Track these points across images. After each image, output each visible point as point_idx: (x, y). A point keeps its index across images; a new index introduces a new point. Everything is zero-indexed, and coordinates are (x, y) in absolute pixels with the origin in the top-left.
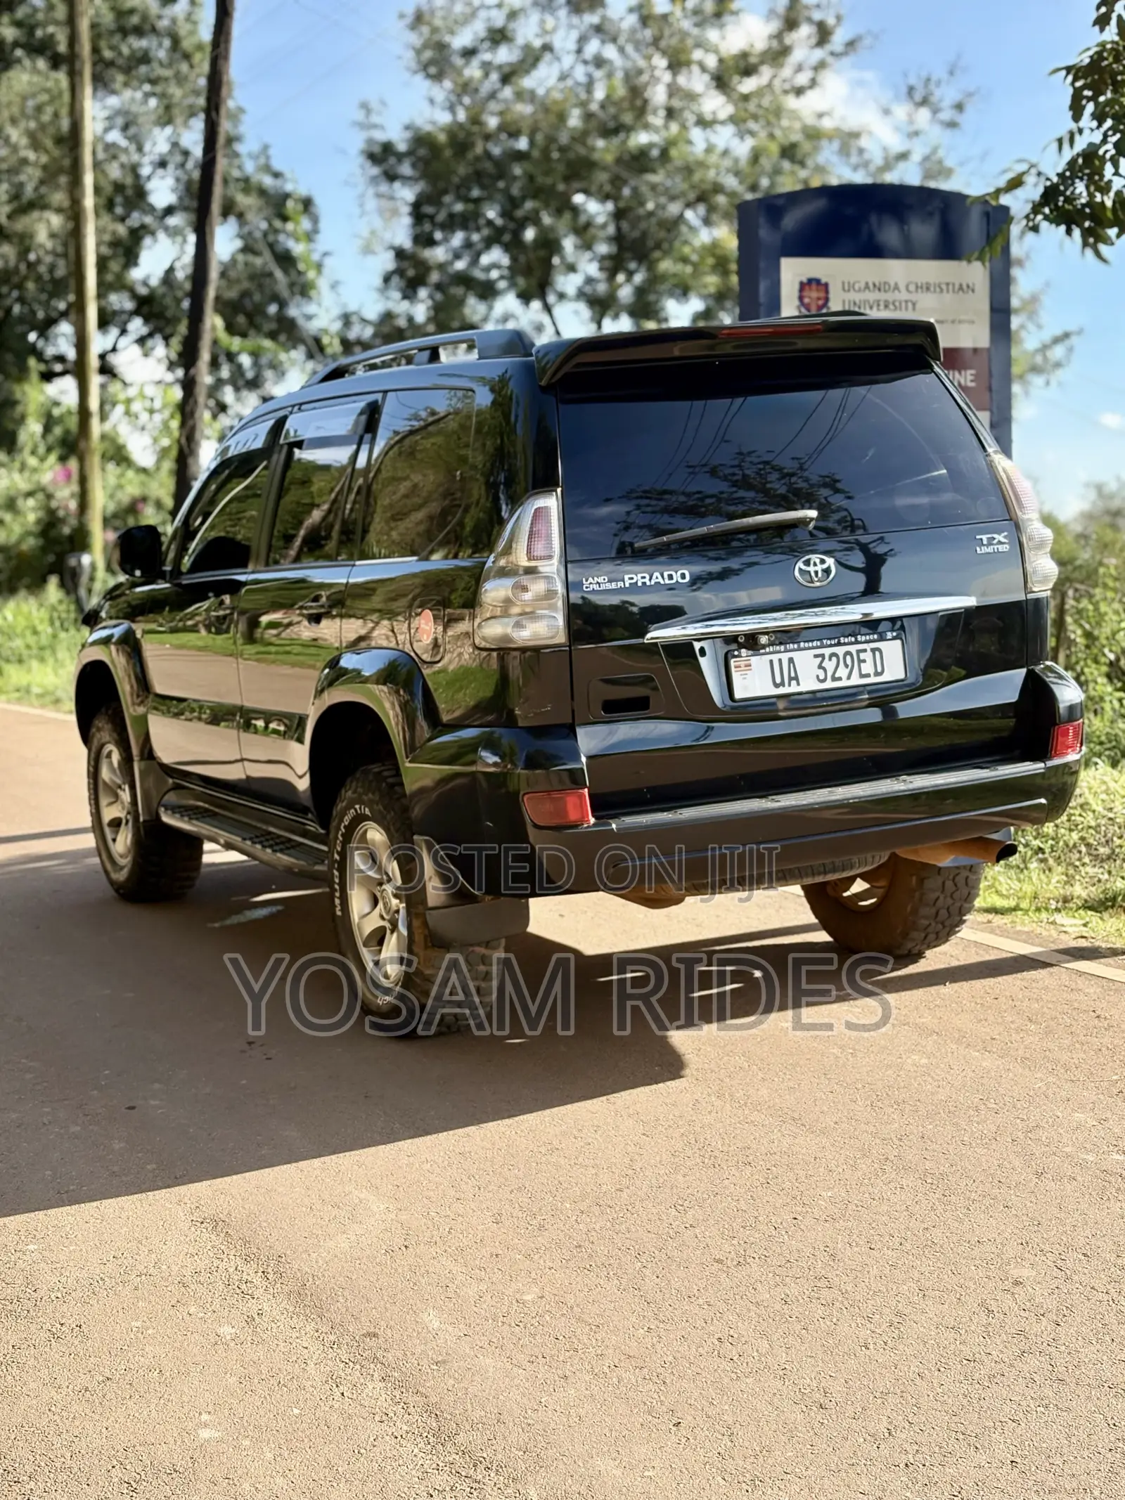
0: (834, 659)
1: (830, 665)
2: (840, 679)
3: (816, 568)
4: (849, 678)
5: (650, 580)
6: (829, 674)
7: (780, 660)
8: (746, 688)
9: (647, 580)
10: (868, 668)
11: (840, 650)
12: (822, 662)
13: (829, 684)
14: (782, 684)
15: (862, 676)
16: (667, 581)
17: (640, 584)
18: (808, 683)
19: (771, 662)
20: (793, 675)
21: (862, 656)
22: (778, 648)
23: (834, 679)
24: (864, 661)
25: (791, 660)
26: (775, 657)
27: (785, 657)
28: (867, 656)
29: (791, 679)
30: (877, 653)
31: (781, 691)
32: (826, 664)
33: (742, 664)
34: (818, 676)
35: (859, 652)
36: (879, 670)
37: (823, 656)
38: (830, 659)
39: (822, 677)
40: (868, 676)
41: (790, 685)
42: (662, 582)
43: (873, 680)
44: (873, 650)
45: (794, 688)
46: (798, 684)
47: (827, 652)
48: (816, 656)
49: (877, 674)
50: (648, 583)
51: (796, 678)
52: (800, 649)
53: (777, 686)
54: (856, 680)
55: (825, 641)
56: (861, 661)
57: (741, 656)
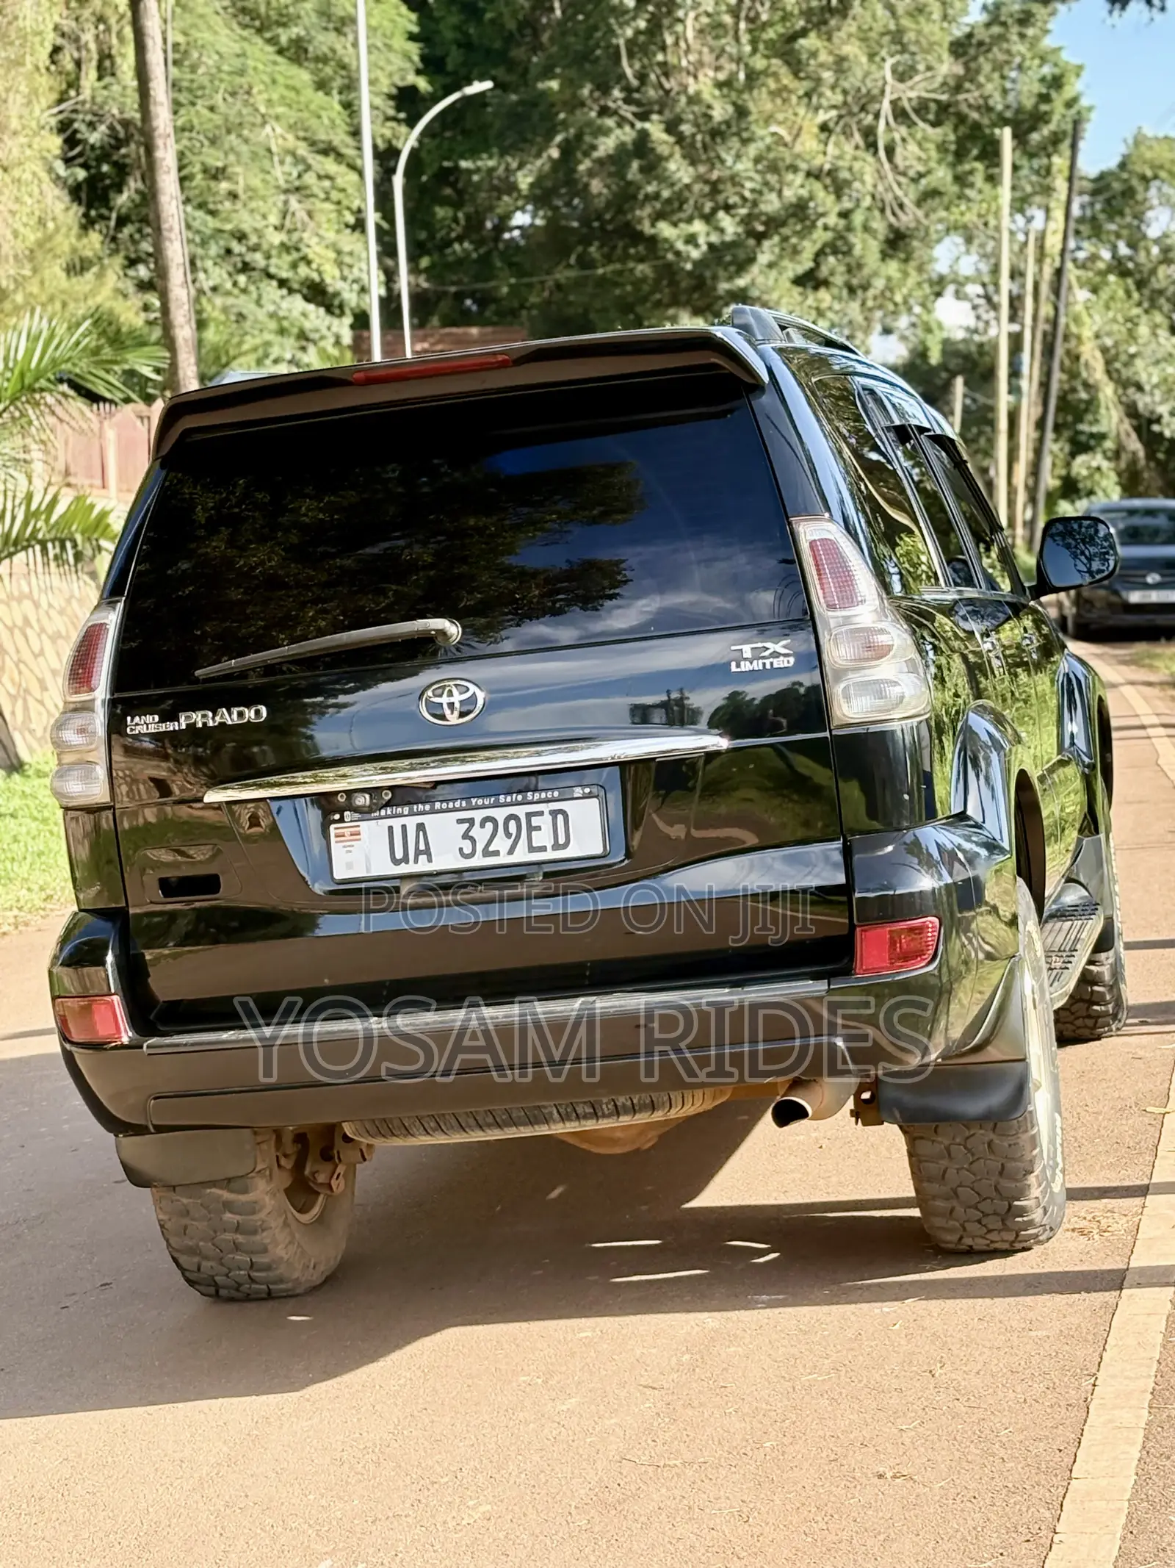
0: (489, 826)
1: (481, 835)
2: (497, 853)
3: (452, 700)
4: (511, 852)
5: (213, 719)
6: (480, 847)
7: (404, 827)
8: (349, 866)
9: (208, 720)
10: (542, 838)
11: (500, 814)
12: (468, 830)
13: (478, 861)
14: (405, 859)
15: (532, 849)
16: (236, 722)
18: (446, 858)
19: (390, 828)
20: (422, 847)
21: (535, 821)
22: (399, 810)
23: (486, 853)
24: (538, 828)
25: (421, 827)
26: (397, 823)
27: (411, 822)
28: (545, 822)
29: (418, 853)
30: (560, 818)
31: (403, 869)
32: (476, 832)
33: (347, 831)
34: (461, 849)
35: (529, 815)
36: (562, 840)
37: (470, 821)
38: (482, 825)
39: (467, 850)
40: (543, 849)
41: (416, 861)
42: (230, 723)
43: (551, 855)
44: (554, 813)
45: (423, 866)
46: (430, 860)
47: (478, 815)
48: (460, 821)
49: (556, 846)
50: (213, 725)
51: (427, 852)
52: (433, 812)
53: (396, 862)
54: (522, 855)
55: (474, 801)
56: (531, 828)
57: (342, 820)
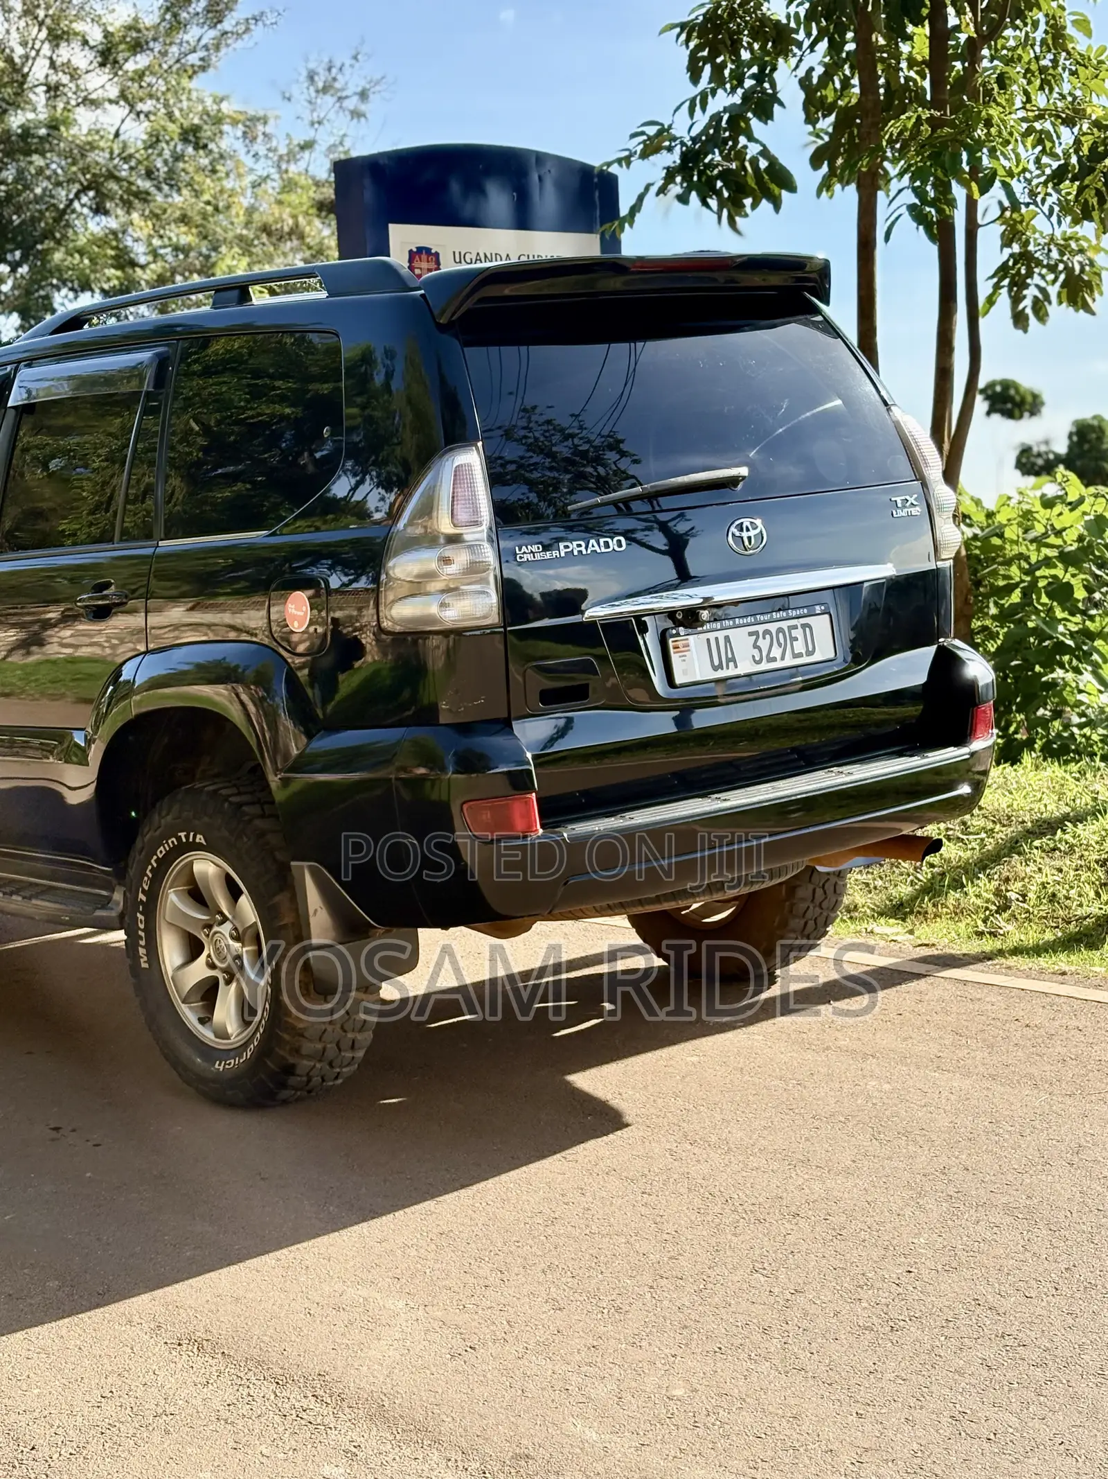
0: (768, 637)
1: (764, 645)
2: (774, 659)
3: (749, 534)
4: (783, 658)
5: (587, 548)
6: (764, 655)
7: (717, 639)
8: (685, 672)
9: (583, 549)
10: (799, 647)
11: (773, 627)
12: (756, 641)
13: (765, 666)
14: (720, 666)
15: (796, 656)
16: (603, 550)
17: (576, 553)
18: (746, 665)
19: (708, 640)
20: (730, 656)
21: (794, 633)
22: (715, 625)
23: (769, 660)
24: (796, 639)
25: (727, 639)
26: (712, 636)
27: (721, 635)
28: (798, 633)
29: (728, 661)
30: (807, 629)
31: (720, 674)
32: (761, 642)
33: (680, 644)
34: (753, 656)
35: (790, 628)
36: (810, 648)
37: (756, 633)
38: (764, 638)
39: (757, 658)
40: (800, 655)
41: (728, 668)
42: (599, 551)
43: (805, 660)
44: (804, 627)
45: (732, 671)
46: (736, 667)
47: (760, 629)
48: (751, 634)
49: (809, 653)
50: (584, 552)
51: (733, 660)
52: (735, 626)
53: (715, 668)
54: (789, 661)
55: (759, 617)
56: (793, 639)
57: (678, 635)
